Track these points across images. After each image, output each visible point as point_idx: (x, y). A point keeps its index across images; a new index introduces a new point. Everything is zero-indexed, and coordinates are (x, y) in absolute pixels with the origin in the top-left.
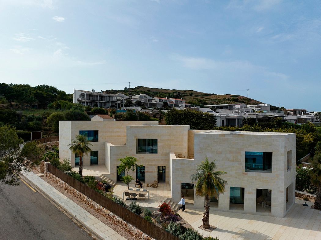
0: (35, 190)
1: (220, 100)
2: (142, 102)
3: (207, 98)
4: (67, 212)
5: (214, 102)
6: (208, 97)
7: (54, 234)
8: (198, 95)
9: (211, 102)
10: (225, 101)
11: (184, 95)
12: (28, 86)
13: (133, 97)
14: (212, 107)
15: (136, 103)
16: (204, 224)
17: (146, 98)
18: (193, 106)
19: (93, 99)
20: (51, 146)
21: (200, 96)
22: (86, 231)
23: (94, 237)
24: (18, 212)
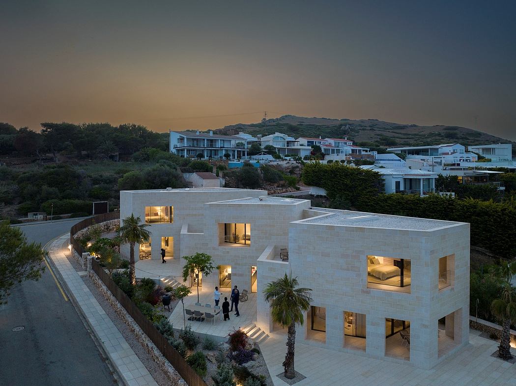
0: (68, 297)
1: (425, 135)
2: (275, 148)
3: (401, 133)
4: (95, 336)
5: (412, 142)
6: (403, 131)
7: (65, 368)
8: (385, 129)
9: (406, 140)
10: (434, 138)
11: (359, 128)
12: (107, 126)
13: (263, 139)
14: (402, 151)
15: (265, 148)
16: (286, 371)
17: (284, 139)
18: (366, 151)
19: (197, 144)
20: (115, 225)
21: (388, 129)
22: (109, 367)
23: (116, 377)
24: (32, 331)
